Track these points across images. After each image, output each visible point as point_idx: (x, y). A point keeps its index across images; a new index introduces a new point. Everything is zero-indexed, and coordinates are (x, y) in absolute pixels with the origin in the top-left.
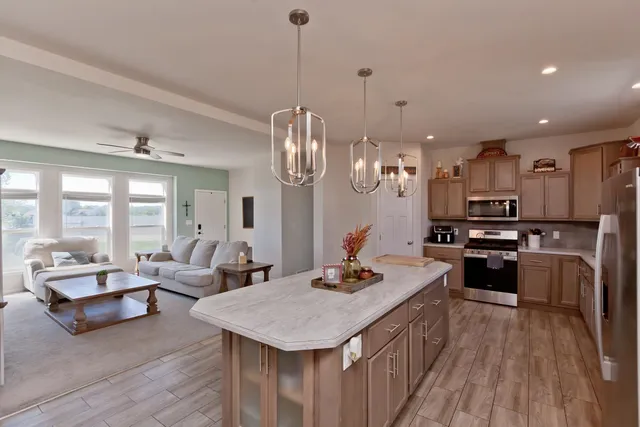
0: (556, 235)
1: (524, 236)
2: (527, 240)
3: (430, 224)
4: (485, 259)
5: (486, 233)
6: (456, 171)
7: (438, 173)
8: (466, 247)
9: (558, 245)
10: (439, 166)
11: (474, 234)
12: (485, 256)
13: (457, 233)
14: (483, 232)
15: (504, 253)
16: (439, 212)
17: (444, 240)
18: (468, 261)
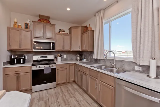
0: (65, 56)
1: (56, 58)
2: (57, 59)
3: (9, 54)
4: (43, 70)
5: (41, 57)
6: (26, 26)
7: (15, 25)
8: (33, 65)
9: (66, 60)
10: (16, 21)
11: (36, 57)
12: (43, 68)
13: (26, 58)
14: (40, 56)
15: (51, 65)
16: (16, 47)
17: (19, 62)
18: (33, 72)
